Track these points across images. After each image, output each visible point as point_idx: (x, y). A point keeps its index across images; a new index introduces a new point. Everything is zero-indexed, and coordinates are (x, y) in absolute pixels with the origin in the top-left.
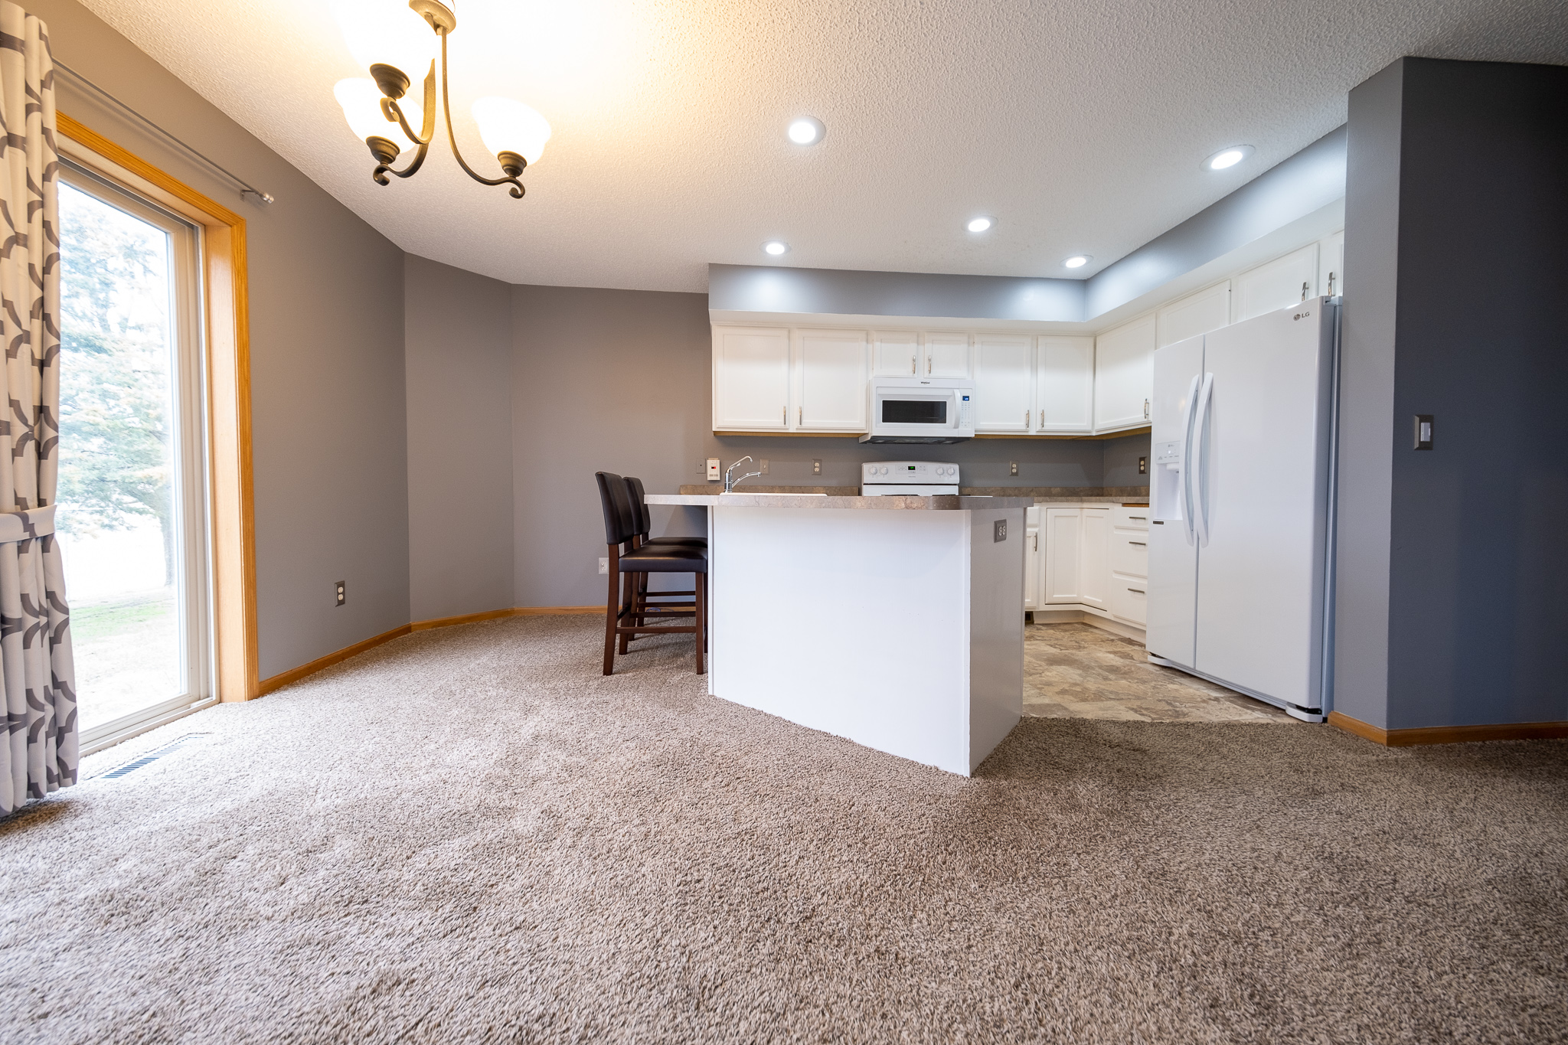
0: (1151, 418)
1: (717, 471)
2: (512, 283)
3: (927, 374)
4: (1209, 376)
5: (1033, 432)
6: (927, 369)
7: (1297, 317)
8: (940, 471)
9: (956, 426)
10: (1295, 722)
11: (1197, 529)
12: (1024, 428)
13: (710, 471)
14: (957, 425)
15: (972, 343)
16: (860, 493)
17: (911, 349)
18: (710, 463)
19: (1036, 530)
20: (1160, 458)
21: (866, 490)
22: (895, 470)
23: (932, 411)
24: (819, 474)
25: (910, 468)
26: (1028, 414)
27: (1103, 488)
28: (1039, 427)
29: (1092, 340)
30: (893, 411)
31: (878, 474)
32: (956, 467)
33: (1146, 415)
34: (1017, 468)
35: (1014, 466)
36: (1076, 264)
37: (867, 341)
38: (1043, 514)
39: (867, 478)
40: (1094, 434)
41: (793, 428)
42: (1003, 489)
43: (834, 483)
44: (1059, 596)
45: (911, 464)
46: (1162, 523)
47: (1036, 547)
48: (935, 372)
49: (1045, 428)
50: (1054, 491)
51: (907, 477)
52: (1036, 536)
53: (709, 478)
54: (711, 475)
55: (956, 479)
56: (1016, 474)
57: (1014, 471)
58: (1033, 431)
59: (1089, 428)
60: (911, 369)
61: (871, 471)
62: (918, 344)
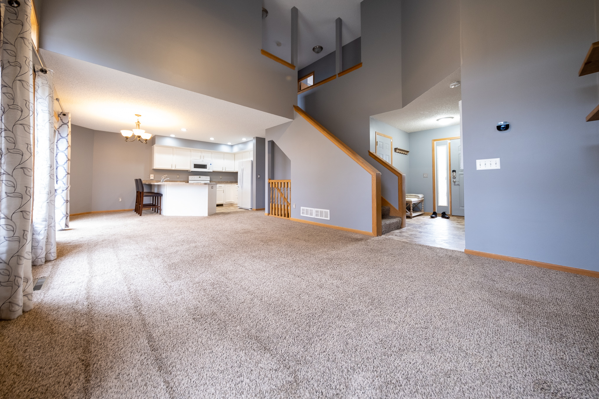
1: (153, 177)
2: (95, 130)
3: (203, 159)
4: (243, 167)
5: (224, 171)
8: (206, 178)
10: (244, 210)
11: (242, 187)
12: (222, 170)
13: (151, 177)
14: (209, 169)
15: (212, 154)
16: (188, 182)
18: (151, 175)
21: (190, 182)
22: (196, 177)
23: (204, 166)
24: (179, 178)
26: (223, 168)
29: (234, 156)
30: (196, 166)
32: (209, 177)
33: (237, 169)
36: (230, 144)
37: (190, 152)
38: (225, 186)
39: (190, 179)
40: (235, 172)
41: (174, 168)
42: (219, 181)
43: (182, 180)
45: (200, 176)
48: (205, 159)
49: (226, 170)
50: (228, 182)
51: (199, 179)
53: (151, 179)
55: (209, 179)
57: (221, 178)
59: (234, 170)
60: (200, 158)
61: (191, 178)
62: (201, 153)
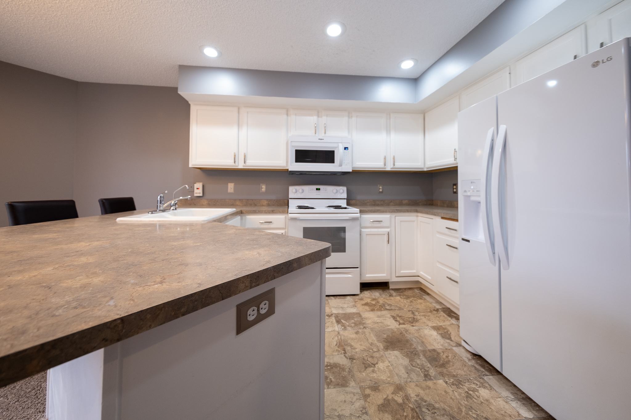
0: (458, 161)
1: (200, 191)
2: (79, 80)
3: (323, 134)
4: (502, 128)
6: (323, 132)
7: (596, 64)
8: (335, 191)
9: (341, 165)
12: (383, 166)
13: (196, 191)
15: (350, 117)
16: (288, 204)
17: (313, 119)
18: (197, 186)
19: (388, 230)
20: (465, 191)
21: (291, 202)
22: (309, 190)
23: (326, 156)
24: (265, 192)
25: (317, 189)
26: (385, 158)
27: (433, 200)
28: (392, 166)
29: (422, 116)
30: (302, 156)
31: (298, 193)
32: (345, 189)
33: (455, 159)
34: (383, 189)
35: (381, 187)
37: (287, 115)
38: (393, 220)
39: (291, 195)
40: (425, 170)
41: (241, 165)
43: (274, 197)
44: (404, 272)
45: (318, 187)
46: (468, 241)
47: (388, 241)
48: (329, 133)
49: (396, 166)
50: (404, 202)
51: (316, 194)
52: (388, 234)
53: (195, 195)
54: (197, 193)
55: (345, 196)
56: (382, 192)
57: (381, 190)
58: (389, 168)
59: (422, 166)
60: (314, 132)
61: (294, 191)
62: (318, 116)
